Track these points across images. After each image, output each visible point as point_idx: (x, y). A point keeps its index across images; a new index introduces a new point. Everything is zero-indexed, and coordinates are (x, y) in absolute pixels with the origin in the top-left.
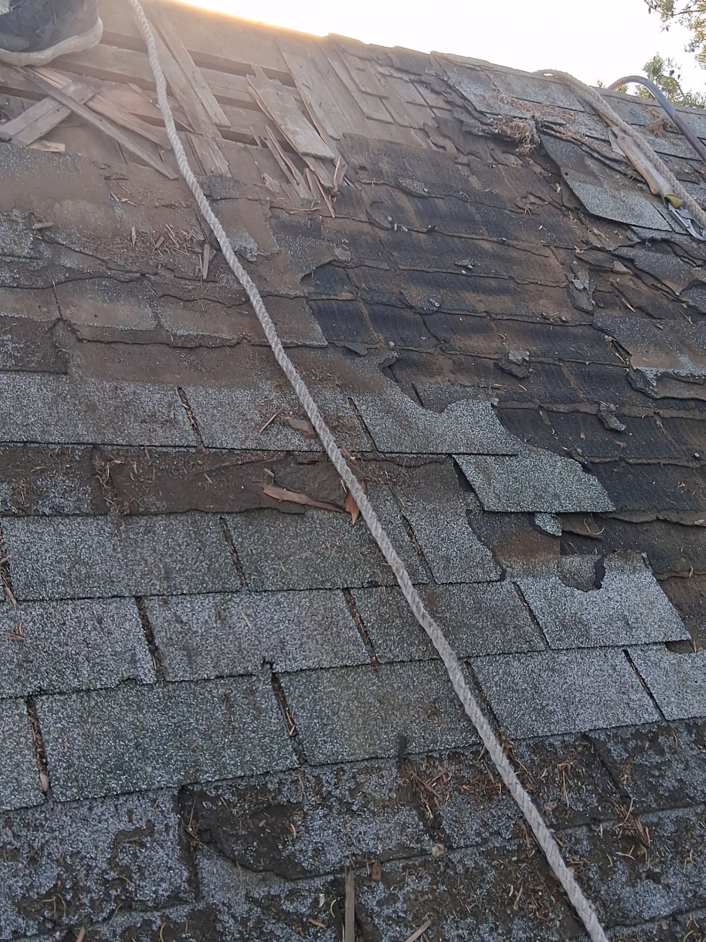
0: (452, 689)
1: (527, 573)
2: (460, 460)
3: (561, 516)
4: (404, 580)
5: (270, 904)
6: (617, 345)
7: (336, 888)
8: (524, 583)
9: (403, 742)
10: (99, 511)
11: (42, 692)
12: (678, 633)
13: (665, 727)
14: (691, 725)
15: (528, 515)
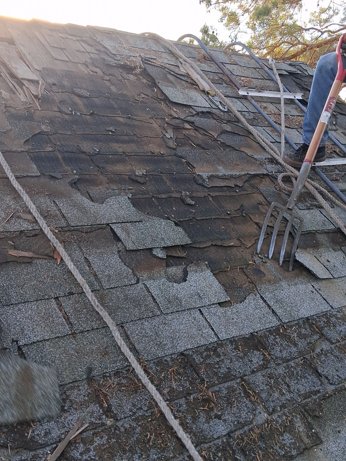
0: (114, 341)
1: (150, 278)
3: (165, 248)
4: (87, 289)
6: (188, 163)
8: (148, 283)
9: (90, 371)
12: (224, 298)
13: (220, 344)
14: (232, 341)
15: (151, 250)
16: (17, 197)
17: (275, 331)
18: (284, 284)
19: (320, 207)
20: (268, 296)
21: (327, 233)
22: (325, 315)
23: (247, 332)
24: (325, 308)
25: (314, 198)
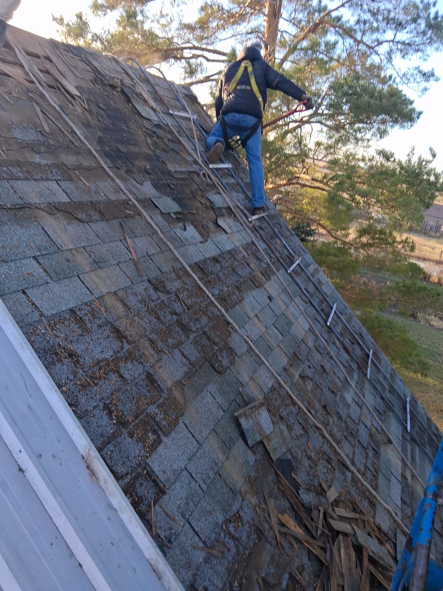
0: (175, 255)
1: (175, 228)
2: (152, 200)
3: (174, 213)
4: (159, 232)
5: (169, 298)
6: (163, 162)
7: (176, 295)
8: (175, 230)
9: (173, 267)
10: (102, 220)
11: (119, 263)
12: (202, 240)
13: (206, 260)
14: (209, 259)
15: (169, 214)
16: (113, 180)
17: (220, 255)
18: (218, 234)
19: (220, 193)
20: (214, 239)
21: (225, 208)
22: (233, 249)
23: (212, 255)
24: (233, 246)
25: (217, 188)
